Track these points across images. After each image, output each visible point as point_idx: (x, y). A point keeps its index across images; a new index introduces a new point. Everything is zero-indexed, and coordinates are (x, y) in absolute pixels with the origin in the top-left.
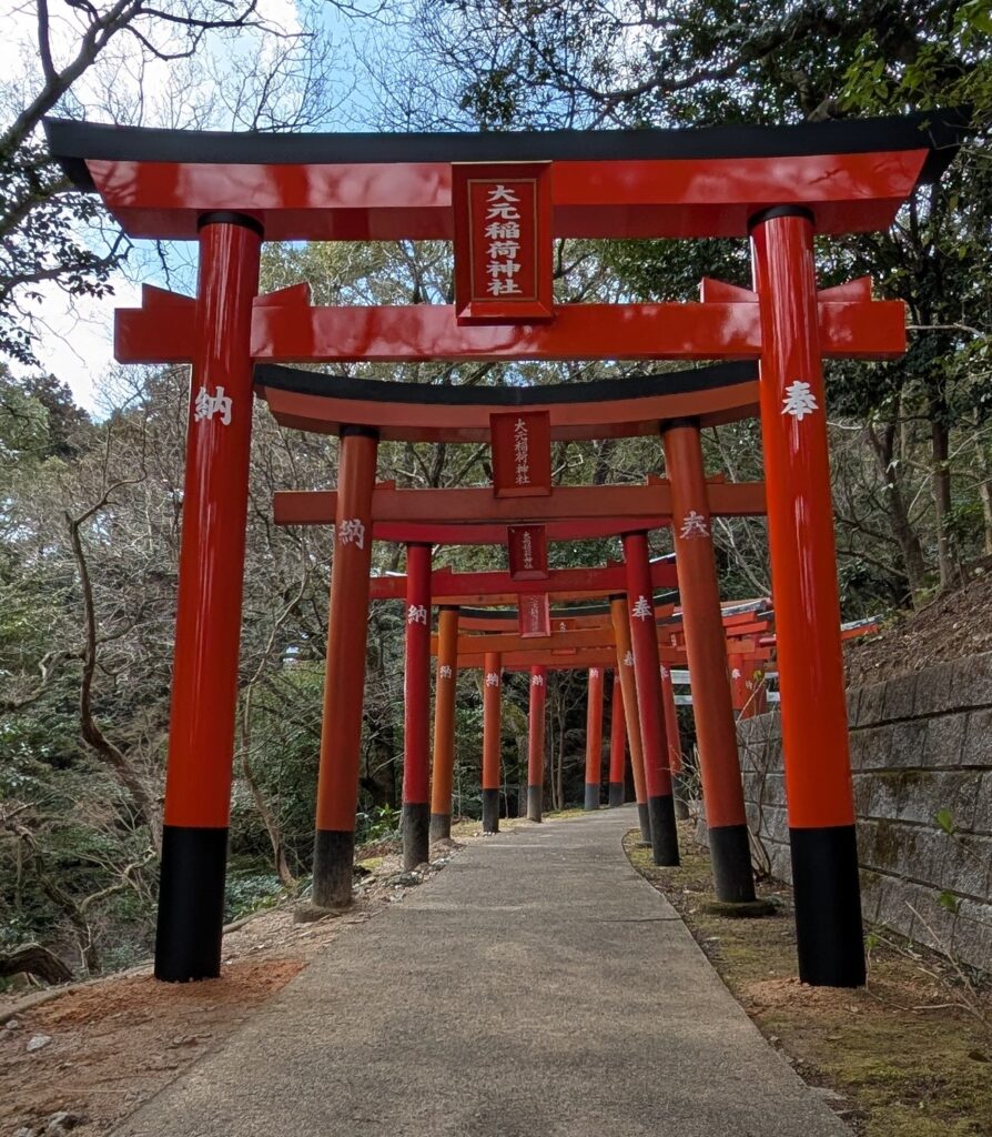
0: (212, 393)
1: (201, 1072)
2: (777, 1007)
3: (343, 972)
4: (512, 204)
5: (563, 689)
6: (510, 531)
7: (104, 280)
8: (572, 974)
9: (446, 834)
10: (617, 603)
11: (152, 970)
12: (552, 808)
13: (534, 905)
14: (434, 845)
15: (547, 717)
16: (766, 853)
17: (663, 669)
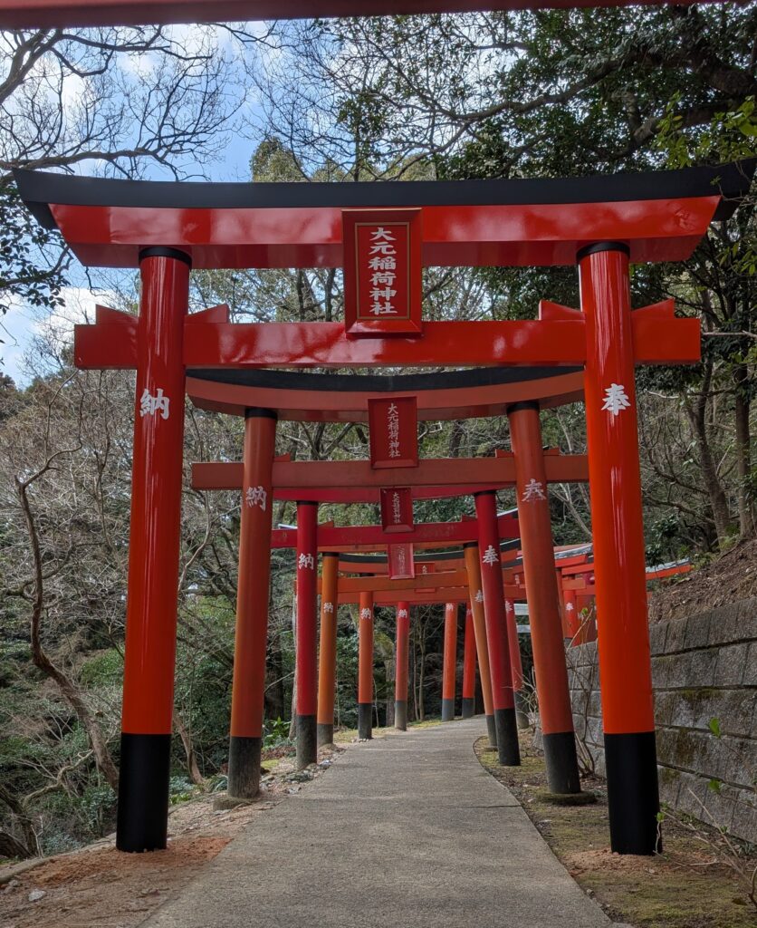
0: (154, 394)
1: (167, 912)
2: (594, 870)
3: (260, 844)
4: (390, 242)
5: (423, 620)
6: (382, 492)
7: (56, 293)
8: (436, 846)
9: (330, 740)
10: (469, 551)
11: (114, 844)
12: (415, 719)
13: (404, 795)
14: (321, 749)
15: (411, 643)
16: (590, 755)
17: (507, 604)
